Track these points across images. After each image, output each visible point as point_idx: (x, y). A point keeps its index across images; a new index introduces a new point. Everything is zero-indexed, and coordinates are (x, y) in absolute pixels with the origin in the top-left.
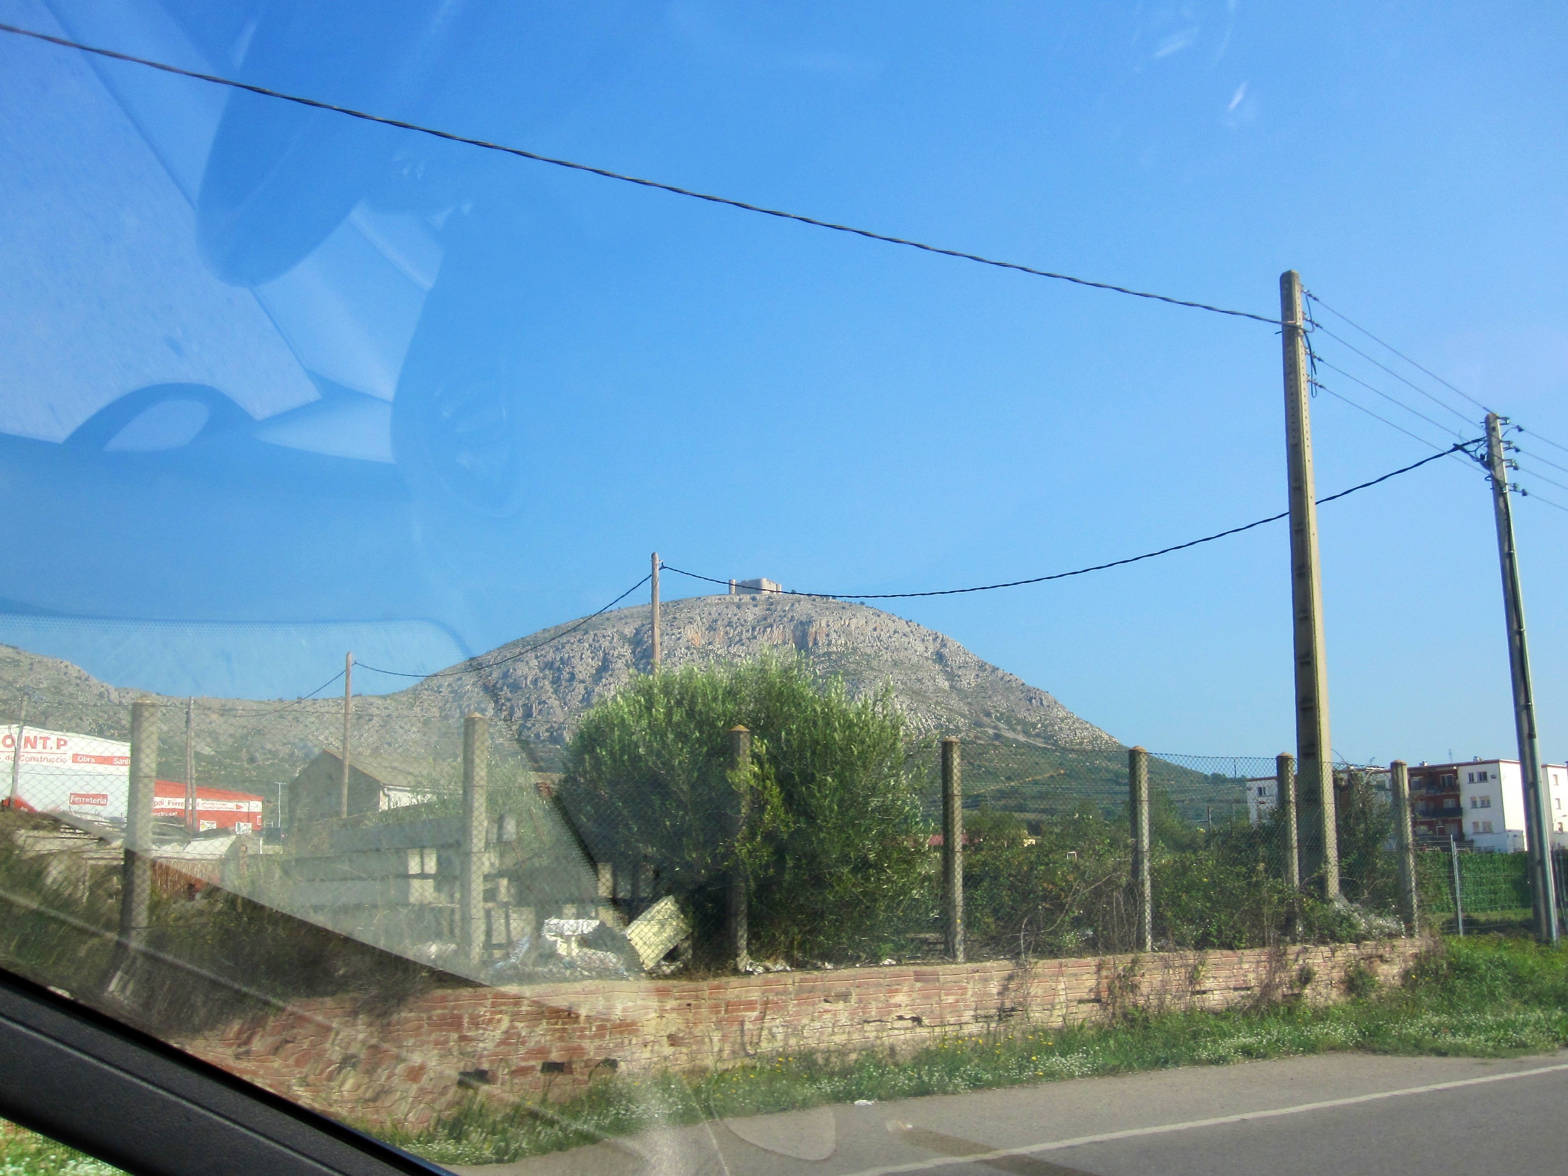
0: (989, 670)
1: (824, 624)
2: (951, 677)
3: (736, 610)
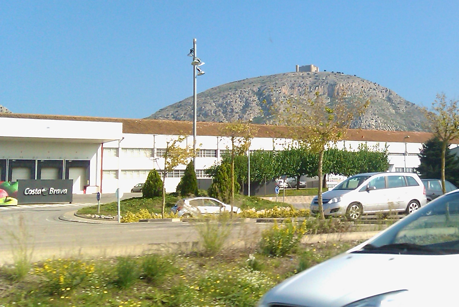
1: (341, 85)
2: (395, 108)
3: (302, 80)
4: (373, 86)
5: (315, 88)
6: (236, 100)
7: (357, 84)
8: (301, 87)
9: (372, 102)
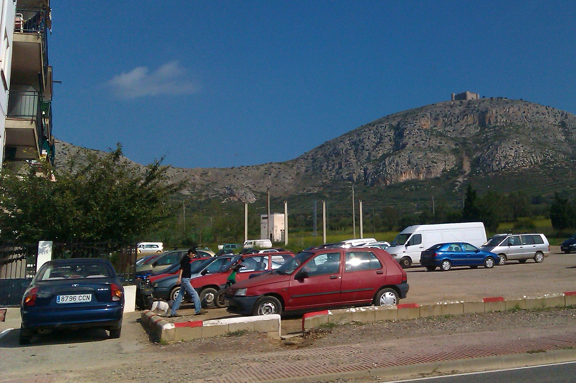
1: (494, 112)
3: (450, 109)
4: (543, 110)
5: (464, 117)
6: (369, 136)
7: (516, 109)
8: (447, 117)
9: (534, 129)
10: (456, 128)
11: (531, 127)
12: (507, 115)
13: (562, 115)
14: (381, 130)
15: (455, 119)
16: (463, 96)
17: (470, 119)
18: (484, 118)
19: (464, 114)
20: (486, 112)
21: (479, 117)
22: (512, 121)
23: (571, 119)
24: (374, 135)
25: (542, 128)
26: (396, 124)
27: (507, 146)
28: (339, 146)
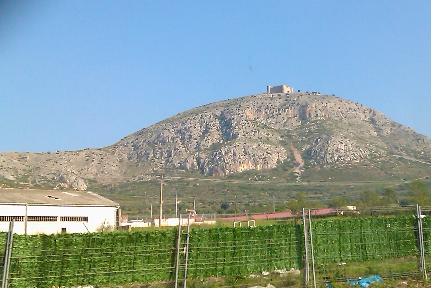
0: (397, 126)
2: (378, 130)
3: (270, 101)
4: (353, 106)
5: (285, 110)
6: (195, 125)
7: (333, 104)
8: (269, 109)
9: (350, 125)
10: (278, 120)
11: (347, 123)
12: (324, 109)
13: (370, 112)
14: (207, 120)
15: (276, 111)
16: (280, 89)
17: (291, 112)
18: (304, 112)
19: (284, 107)
20: (307, 106)
21: (299, 110)
22: (330, 115)
23: (379, 116)
24: (200, 124)
25: (356, 123)
26: (219, 113)
27: (336, 139)
28: (163, 134)
